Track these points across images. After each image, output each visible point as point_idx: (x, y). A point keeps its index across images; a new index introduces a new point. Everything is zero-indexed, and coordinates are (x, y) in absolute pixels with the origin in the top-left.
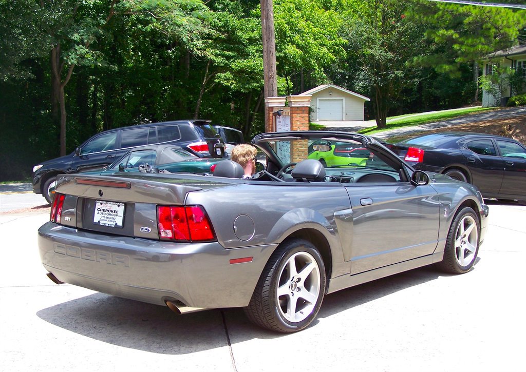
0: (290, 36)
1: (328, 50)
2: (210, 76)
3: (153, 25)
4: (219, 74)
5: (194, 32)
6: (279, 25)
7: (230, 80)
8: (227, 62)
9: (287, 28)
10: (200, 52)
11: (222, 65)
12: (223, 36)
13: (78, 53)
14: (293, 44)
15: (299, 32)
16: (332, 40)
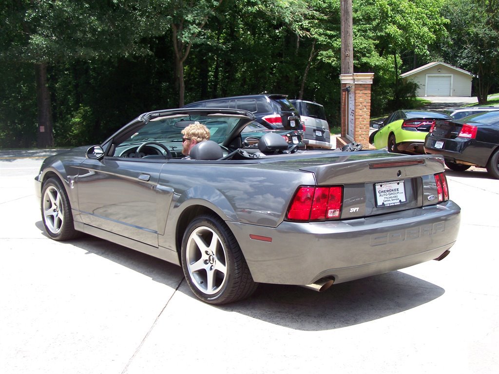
0: (391, 17)
1: (429, 29)
2: (315, 54)
3: (259, 8)
4: (321, 52)
5: (296, 14)
6: (381, 5)
7: (332, 57)
8: (329, 40)
9: (389, 9)
10: (302, 32)
11: (325, 43)
12: (325, 17)
13: (192, 32)
14: (394, 24)
15: (401, 12)
16: (433, 20)
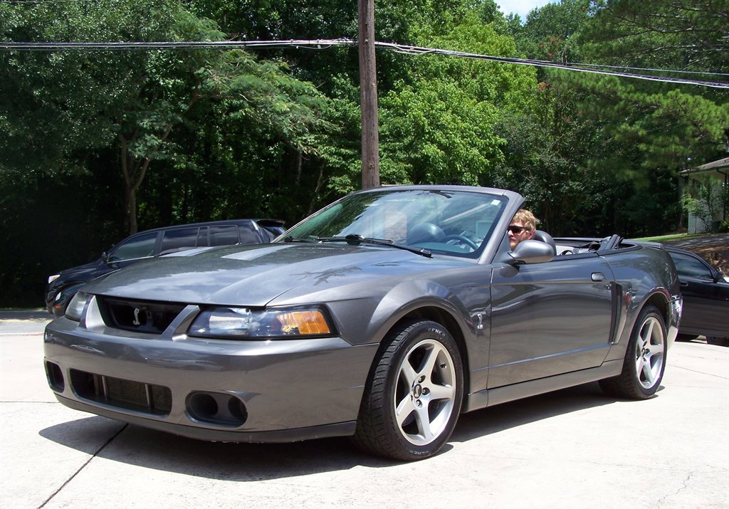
0: (429, 133)
1: (480, 151)
2: (324, 181)
3: (245, 112)
4: (333, 178)
5: (299, 122)
6: (414, 117)
7: (348, 185)
8: (344, 162)
9: (426, 122)
10: (306, 149)
11: (338, 166)
12: (339, 129)
13: (149, 144)
14: (432, 143)
15: (442, 127)
16: (486, 139)
